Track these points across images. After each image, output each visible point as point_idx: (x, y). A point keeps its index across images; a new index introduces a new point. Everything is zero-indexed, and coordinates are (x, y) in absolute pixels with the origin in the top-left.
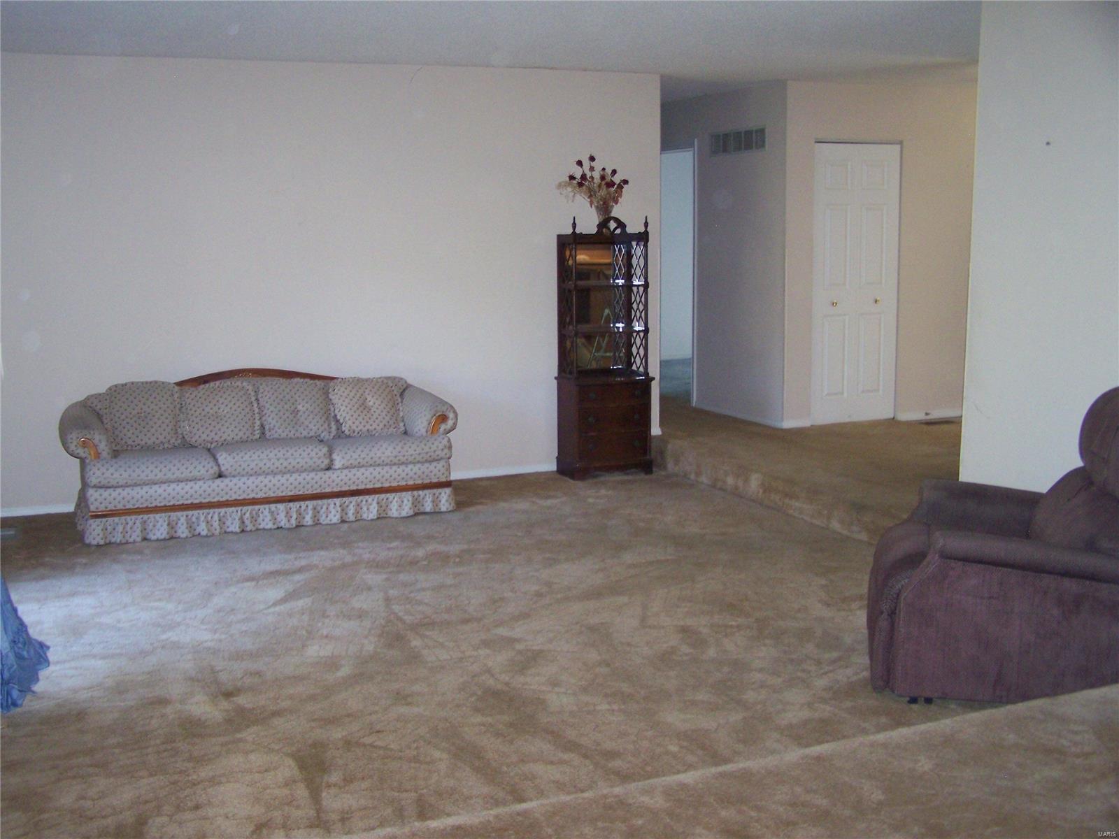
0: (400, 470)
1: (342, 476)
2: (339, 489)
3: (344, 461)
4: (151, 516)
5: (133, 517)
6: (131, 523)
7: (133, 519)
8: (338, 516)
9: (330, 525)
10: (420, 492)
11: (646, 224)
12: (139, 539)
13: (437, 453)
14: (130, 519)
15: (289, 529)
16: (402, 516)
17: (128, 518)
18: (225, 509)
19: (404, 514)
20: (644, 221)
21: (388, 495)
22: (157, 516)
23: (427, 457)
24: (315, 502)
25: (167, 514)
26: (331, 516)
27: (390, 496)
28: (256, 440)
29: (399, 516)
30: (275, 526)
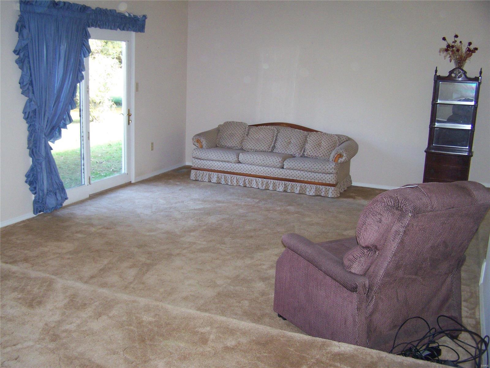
0: (311, 175)
1: (286, 172)
2: (285, 177)
3: (287, 166)
4: (213, 173)
5: (206, 172)
6: (205, 174)
7: (206, 173)
8: (283, 189)
9: (279, 191)
10: (320, 186)
11: (481, 73)
12: (207, 181)
13: (329, 170)
14: (205, 172)
15: (262, 189)
16: (310, 195)
17: (204, 172)
18: (239, 176)
19: (311, 194)
20: (480, 71)
21: (306, 184)
22: (215, 173)
23: (324, 171)
24: (274, 181)
25: (218, 173)
26: (280, 188)
27: (307, 185)
28: (270, 152)
29: (309, 195)
30: (257, 187)
